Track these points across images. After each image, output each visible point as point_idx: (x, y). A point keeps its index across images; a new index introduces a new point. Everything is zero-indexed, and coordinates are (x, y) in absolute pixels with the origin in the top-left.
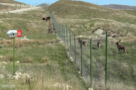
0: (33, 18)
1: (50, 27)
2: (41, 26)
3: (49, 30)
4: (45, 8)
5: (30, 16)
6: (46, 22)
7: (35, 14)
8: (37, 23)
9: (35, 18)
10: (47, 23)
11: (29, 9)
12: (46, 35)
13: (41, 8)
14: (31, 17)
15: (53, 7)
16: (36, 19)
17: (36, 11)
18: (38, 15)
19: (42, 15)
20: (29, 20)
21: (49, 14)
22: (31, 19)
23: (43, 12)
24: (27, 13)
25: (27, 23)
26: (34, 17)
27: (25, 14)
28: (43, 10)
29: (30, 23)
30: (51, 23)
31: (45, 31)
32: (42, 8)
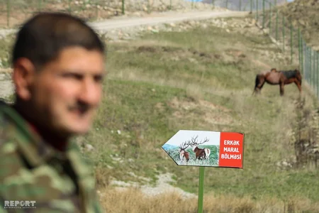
0: (200, 73)
1: (301, 126)
2: (251, 120)
3: (300, 144)
4: (265, 16)
5: (182, 60)
6: (279, 101)
7: (208, 48)
8: (226, 101)
9: (209, 74)
10: (287, 104)
11: (172, 19)
12: (285, 176)
13: (243, 14)
14: (187, 68)
15: (311, 13)
16: (214, 80)
17: (214, 32)
18: (228, 59)
19: (251, 57)
20: (181, 85)
21: (292, 53)
22: (186, 75)
23: (253, 40)
24: (166, 44)
25: (175, 101)
26: (203, 68)
27: (150, 49)
28: (254, 30)
29: (192, 100)
30: (306, 106)
31: (275, 150)
32: (250, 16)
